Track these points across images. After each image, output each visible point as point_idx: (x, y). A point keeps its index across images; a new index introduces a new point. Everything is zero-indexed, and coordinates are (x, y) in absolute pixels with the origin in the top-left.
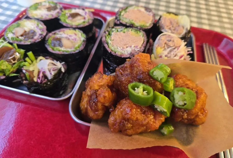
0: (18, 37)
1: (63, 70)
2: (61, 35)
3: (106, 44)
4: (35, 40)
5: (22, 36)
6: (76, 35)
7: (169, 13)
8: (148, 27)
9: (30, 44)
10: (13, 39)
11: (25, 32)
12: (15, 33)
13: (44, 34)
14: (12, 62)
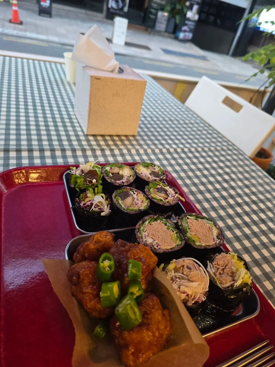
0: (109, 173)
1: (103, 214)
2: (134, 193)
3: (142, 222)
4: (116, 183)
5: (112, 174)
6: (142, 202)
7: (240, 258)
8: (195, 244)
9: (109, 182)
10: (106, 171)
11: (119, 173)
12: (112, 169)
13: (125, 184)
14: (87, 183)
